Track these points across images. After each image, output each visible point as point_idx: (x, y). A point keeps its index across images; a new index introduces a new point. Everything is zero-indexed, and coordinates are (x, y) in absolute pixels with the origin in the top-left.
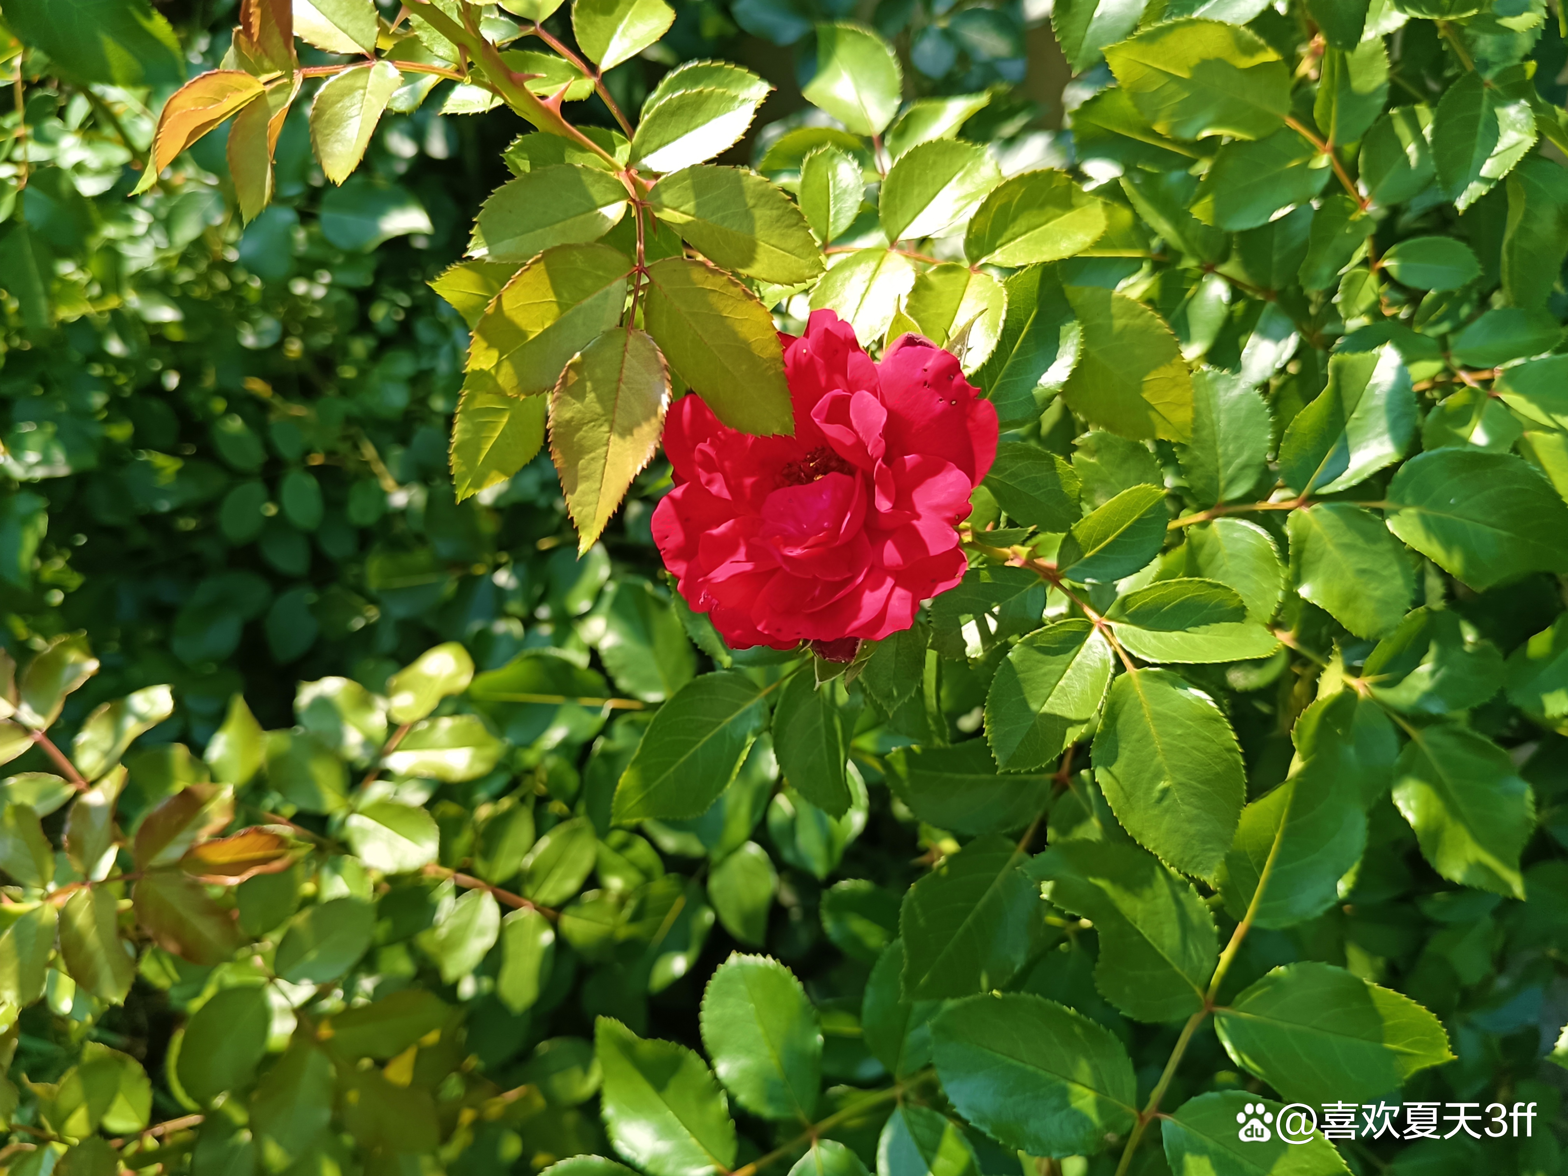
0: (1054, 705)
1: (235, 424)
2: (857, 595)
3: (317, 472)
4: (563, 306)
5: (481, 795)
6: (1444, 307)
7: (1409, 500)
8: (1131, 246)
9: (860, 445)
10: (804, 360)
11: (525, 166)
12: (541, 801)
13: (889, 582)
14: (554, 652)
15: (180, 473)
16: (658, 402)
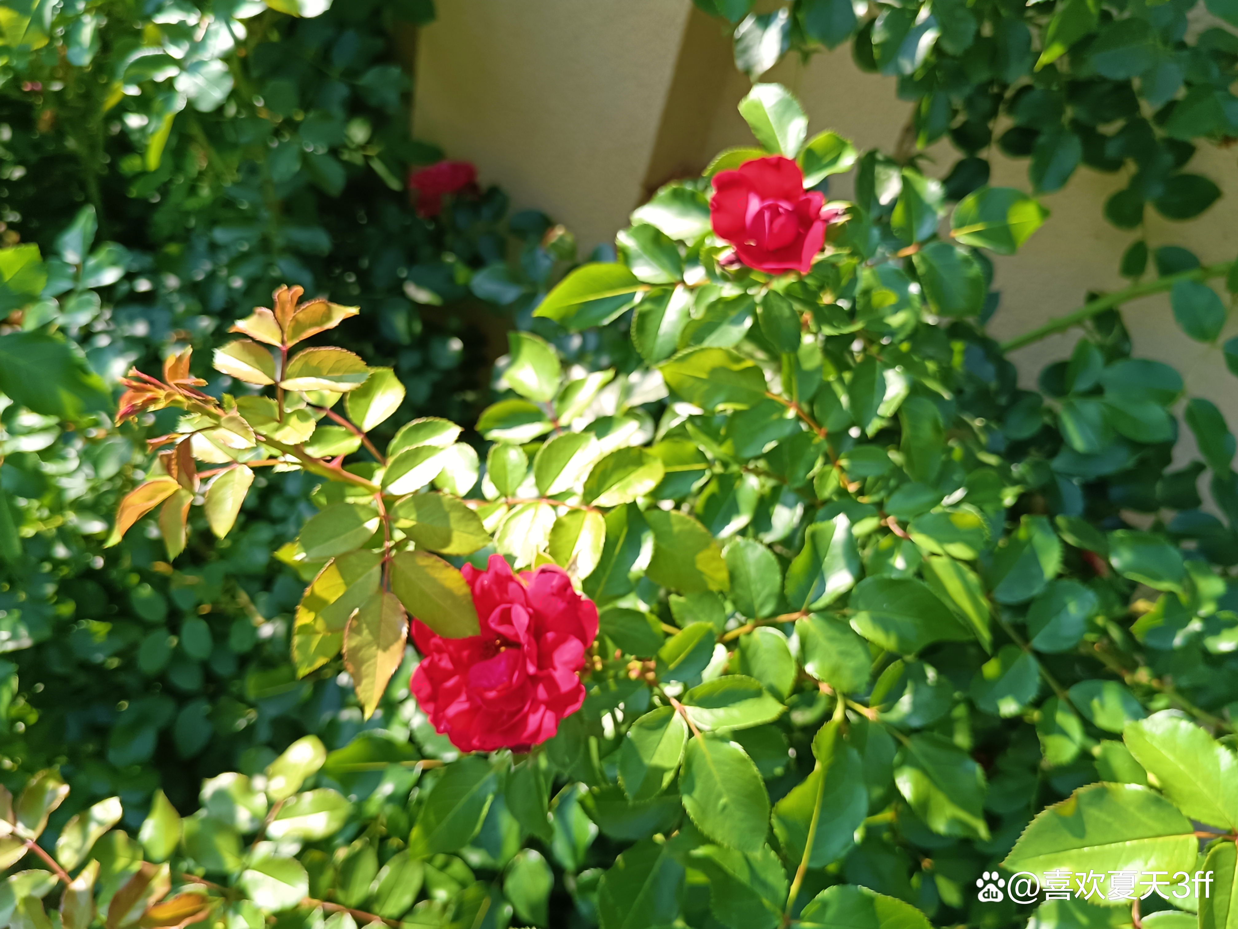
0: (657, 760)
1: (146, 591)
2: (525, 718)
3: (206, 617)
4: (347, 584)
5: (339, 841)
6: (880, 483)
7: (861, 606)
8: (698, 462)
9: (517, 635)
10: (486, 587)
11: (323, 500)
12: (383, 839)
13: (542, 708)
14: (381, 733)
15: (110, 634)
16: (400, 633)
